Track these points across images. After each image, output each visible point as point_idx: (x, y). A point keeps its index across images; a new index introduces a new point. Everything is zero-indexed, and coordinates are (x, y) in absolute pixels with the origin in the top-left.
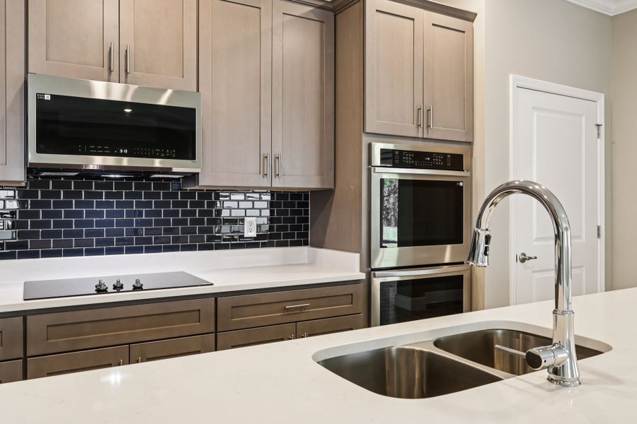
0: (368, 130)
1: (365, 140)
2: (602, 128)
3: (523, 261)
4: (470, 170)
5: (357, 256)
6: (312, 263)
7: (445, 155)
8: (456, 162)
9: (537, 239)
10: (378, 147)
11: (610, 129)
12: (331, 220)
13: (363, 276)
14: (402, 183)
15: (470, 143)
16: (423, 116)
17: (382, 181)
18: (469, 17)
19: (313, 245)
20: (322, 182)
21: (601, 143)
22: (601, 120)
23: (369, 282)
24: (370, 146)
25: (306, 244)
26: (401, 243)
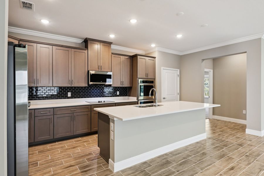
0: (138, 77)
1: (137, 79)
2: (179, 75)
3: (164, 99)
4: (155, 83)
5: (136, 98)
6: (128, 99)
7: (150, 81)
8: (152, 82)
9: (167, 95)
10: (139, 80)
11: (180, 76)
12: (132, 92)
13: (137, 101)
14: (144, 86)
15: (155, 79)
16: (147, 75)
17: (140, 86)
18: (155, 58)
19: (128, 96)
20: (130, 85)
21: (179, 78)
22: (179, 74)
23: (138, 102)
24: (138, 80)
25: (127, 96)
26: (144, 95)
